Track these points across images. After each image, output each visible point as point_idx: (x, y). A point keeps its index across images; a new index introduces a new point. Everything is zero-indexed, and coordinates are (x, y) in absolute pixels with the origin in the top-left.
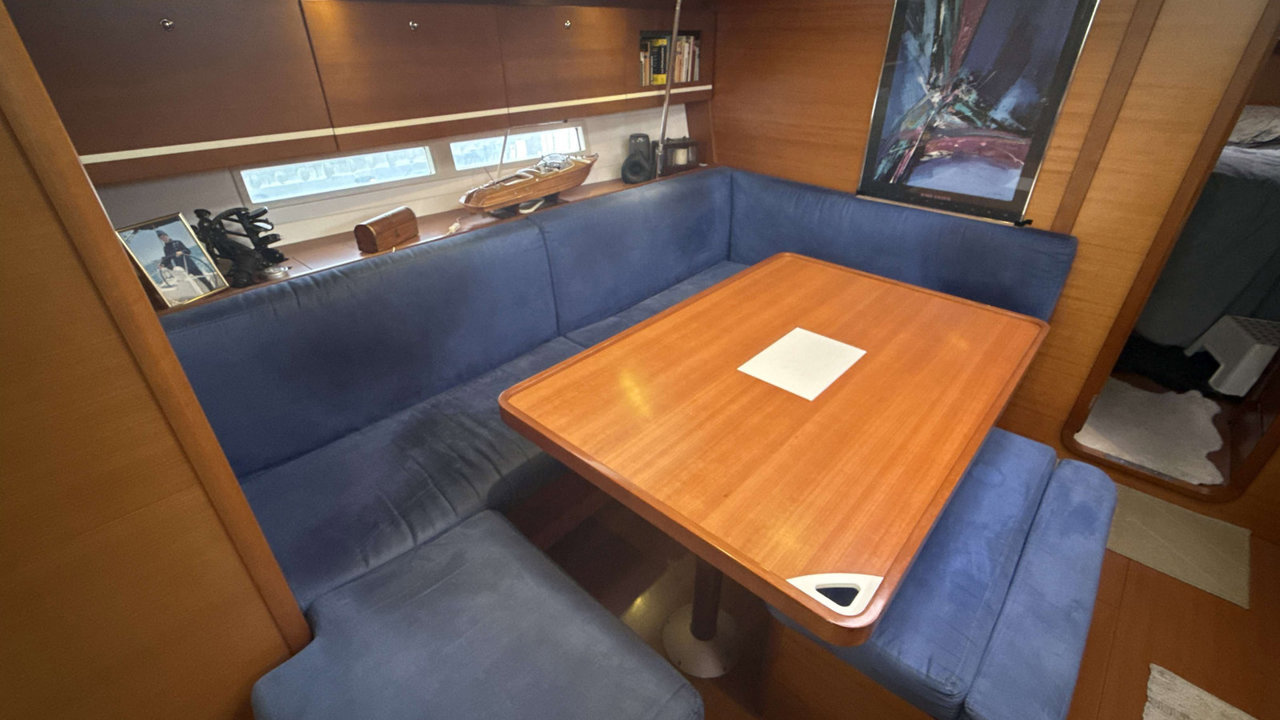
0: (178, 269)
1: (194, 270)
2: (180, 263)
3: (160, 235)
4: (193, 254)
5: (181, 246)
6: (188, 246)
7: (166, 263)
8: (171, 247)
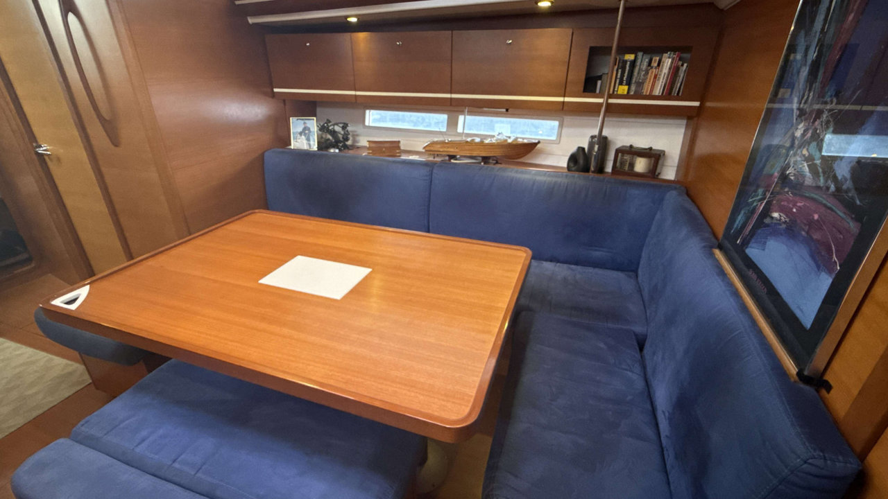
0: (303, 137)
1: (308, 139)
2: (305, 135)
3: (305, 123)
4: (311, 134)
5: (309, 129)
6: (311, 130)
7: (301, 134)
8: (306, 129)
